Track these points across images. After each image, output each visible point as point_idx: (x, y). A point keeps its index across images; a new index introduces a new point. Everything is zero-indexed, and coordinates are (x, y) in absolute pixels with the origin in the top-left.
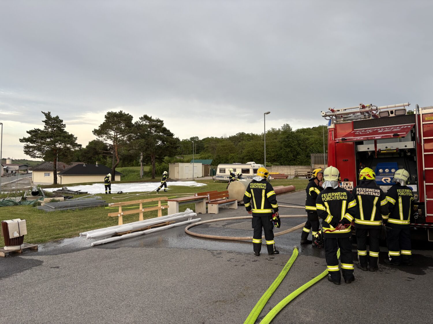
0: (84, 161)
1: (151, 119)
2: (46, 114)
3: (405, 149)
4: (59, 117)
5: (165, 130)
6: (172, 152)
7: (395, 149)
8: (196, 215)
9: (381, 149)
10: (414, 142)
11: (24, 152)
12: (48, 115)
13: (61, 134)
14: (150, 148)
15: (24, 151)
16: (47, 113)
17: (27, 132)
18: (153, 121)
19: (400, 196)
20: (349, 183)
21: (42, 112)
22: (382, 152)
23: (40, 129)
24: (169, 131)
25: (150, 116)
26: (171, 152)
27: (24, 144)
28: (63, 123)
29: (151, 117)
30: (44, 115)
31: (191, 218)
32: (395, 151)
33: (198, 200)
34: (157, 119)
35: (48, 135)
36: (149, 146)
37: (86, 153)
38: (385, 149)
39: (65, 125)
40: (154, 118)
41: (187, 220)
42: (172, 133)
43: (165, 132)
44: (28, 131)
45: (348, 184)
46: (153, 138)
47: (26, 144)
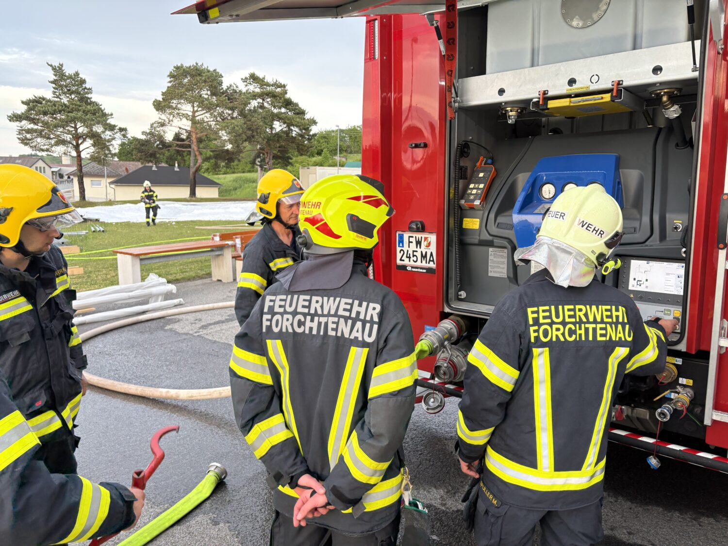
0: (141, 159)
1: (263, 81)
2: (54, 69)
3: (653, 85)
4: (78, 75)
5: (288, 103)
6: (302, 145)
7: (609, 86)
8: (174, 291)
9: (551, 93)
10: (698, 43)
11: (18, 141)
12: (58, 71)
13: (80, 106)
14: (257, 137)
15: (18, 138)
16: (57, 65)
17: (23, 102)
18: (268, 85)
19: (539, 344)
20: (426, 239)
21: (48, 63)
22: (552, 104)
23: (45, 96)
24: (297, 105)
25: (261, 77)
26: (301, 147)
27: (16, 125)
28: (87, 85)
29: (264, 78)
30: (51, 68)
31: (160, 298)
32: (607, 97)
33: (214, 249)
34: (275, 81)
35: (56, 108)
36: (255, 134)
37: (143, 145)
38: (565, 89)
39: (90, 89)
40: (269, 79)
41: (146, 302)
42: (302, 108)
43: (288, 107)
44: (24, 100)
45: (424, 244)
46: (261, 118)
47: (19, 125)
